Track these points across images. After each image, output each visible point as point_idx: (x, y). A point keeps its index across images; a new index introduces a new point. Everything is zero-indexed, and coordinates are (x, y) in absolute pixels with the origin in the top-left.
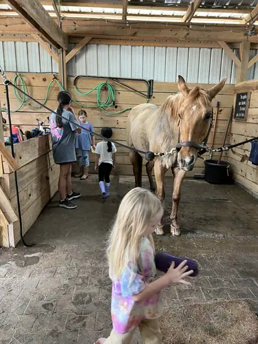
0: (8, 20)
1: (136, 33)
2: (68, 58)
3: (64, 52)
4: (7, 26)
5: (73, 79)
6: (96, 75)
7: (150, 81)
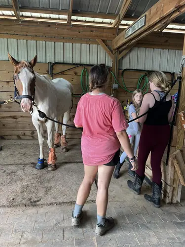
0: (81, 28)
1: (167, 41)
2: (120, 56)
3: (118, 52)
4: (80, 32)
5: (121, 71)
6: (136, 68)
7: (174, 73)
